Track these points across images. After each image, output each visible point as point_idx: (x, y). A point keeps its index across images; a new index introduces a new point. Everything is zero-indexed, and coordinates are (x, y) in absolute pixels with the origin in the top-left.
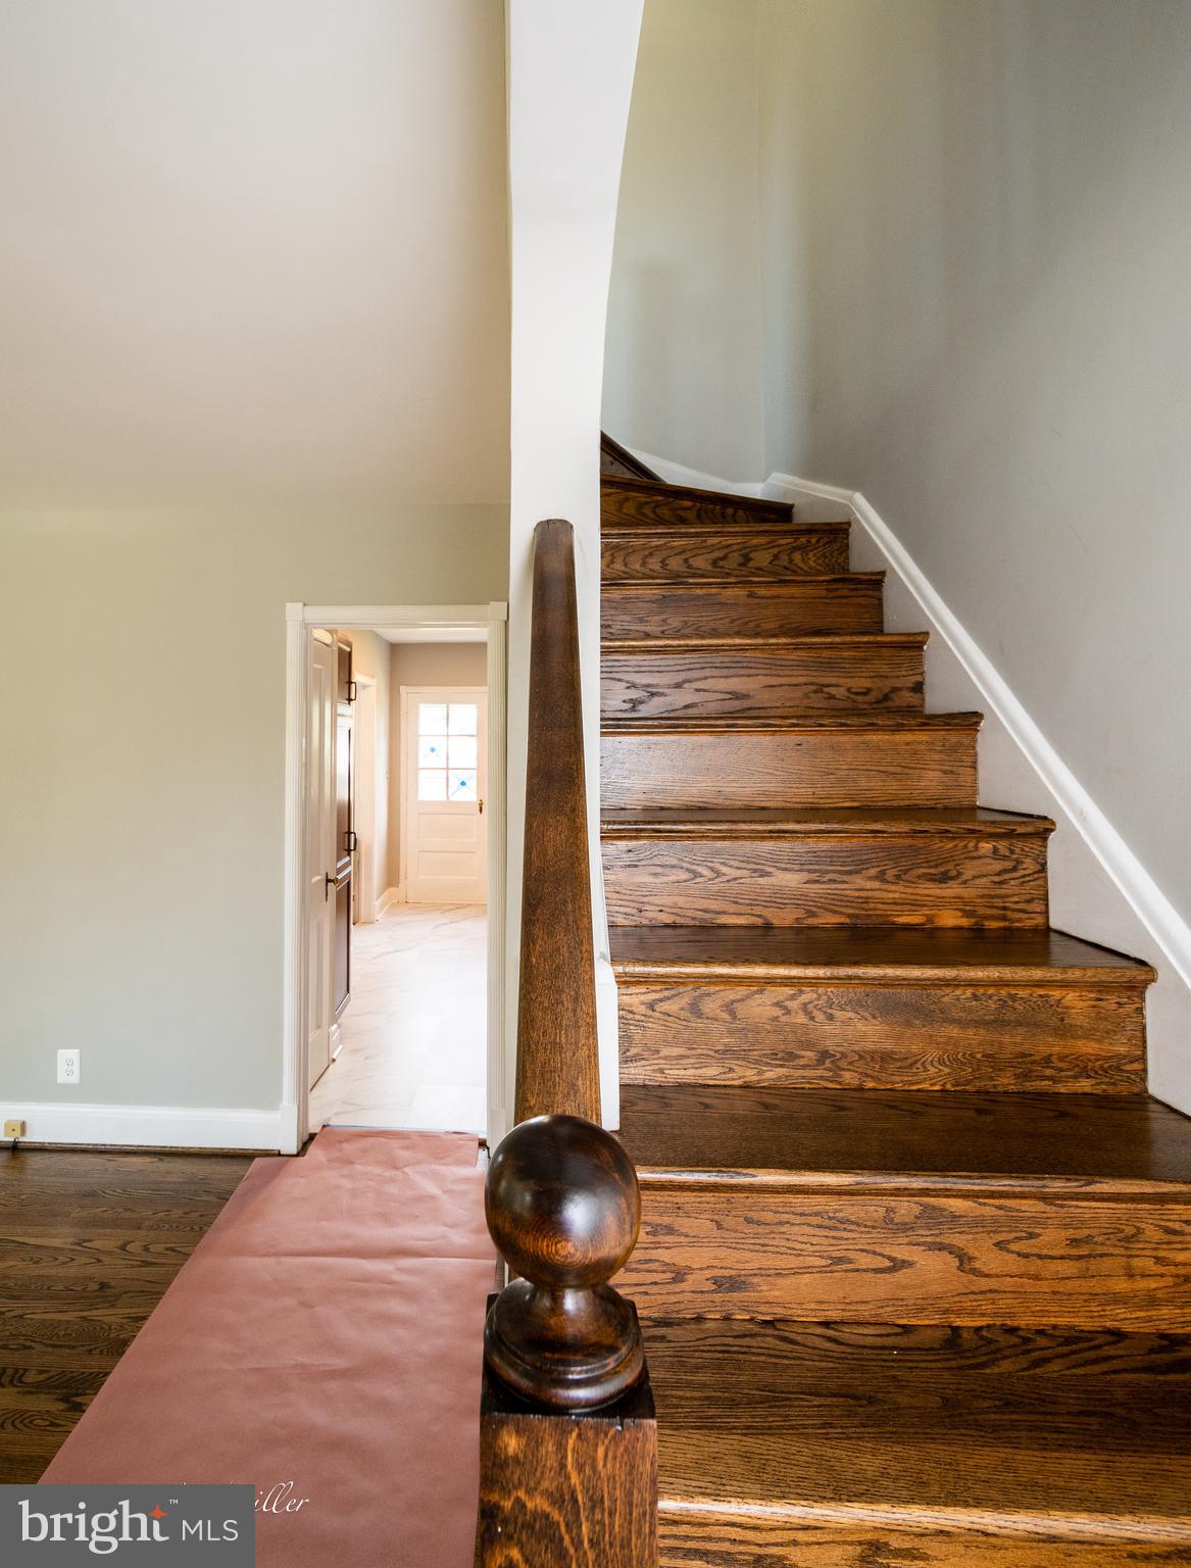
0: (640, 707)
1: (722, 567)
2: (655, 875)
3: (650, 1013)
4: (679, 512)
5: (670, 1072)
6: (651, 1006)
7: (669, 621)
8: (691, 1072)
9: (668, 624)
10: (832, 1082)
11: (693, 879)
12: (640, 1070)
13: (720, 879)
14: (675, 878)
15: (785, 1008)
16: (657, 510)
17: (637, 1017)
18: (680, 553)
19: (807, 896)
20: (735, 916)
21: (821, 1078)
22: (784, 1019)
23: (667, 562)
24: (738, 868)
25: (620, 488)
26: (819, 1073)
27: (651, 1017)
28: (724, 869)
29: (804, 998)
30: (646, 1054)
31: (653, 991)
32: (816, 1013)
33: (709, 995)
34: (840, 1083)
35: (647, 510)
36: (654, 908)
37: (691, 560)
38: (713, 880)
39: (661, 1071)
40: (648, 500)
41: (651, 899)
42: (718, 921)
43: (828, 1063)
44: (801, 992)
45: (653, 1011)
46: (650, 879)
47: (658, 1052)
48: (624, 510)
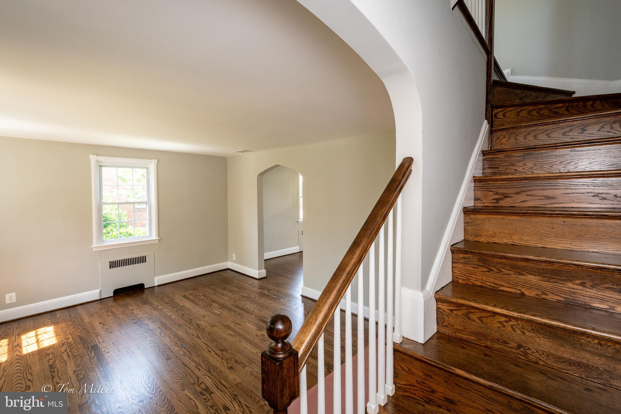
0: (500, 201)
1: (569, 135)
2: (474, 268)
3: (451, 313)
4: (553, 110)
5: (458, 334)
6: (452, 311)
7: (526, 164)
8: (466, 336)
9: (526, 165)
10: (523, 357)
11: (489, 271)
12: (447, 330)
13: (501, 273)
14: (482, 270)
15: (503, 325)
16: (540, 112)
17: (446, 313)
18: (544, 132)
19: (542, 286)
20: (508, 288)
21: (519, 354)
22: (503, 328)
23: (537, 136)
24: (509, 270)
25: (518, 106)
26: (518, 352)
27: (451, 314)
28: (503, 270)
29: (511, 323)
30: (449, 326)
31: (452, 306)
32: (516, 330)
33: (472, 312)
34: (527, 358)
35: (534, 113)
36: (473, 279)
37: (549, 134)
38: (498, 273)
39: (455, 333)
40: (535, 108)
41: (473, 276)
42: (500, 289)
43: (521, 349)
44: (510, 321)
45: (452, 313)
46: (472, 269)
47: (454, 326)
48: (520, 115)
